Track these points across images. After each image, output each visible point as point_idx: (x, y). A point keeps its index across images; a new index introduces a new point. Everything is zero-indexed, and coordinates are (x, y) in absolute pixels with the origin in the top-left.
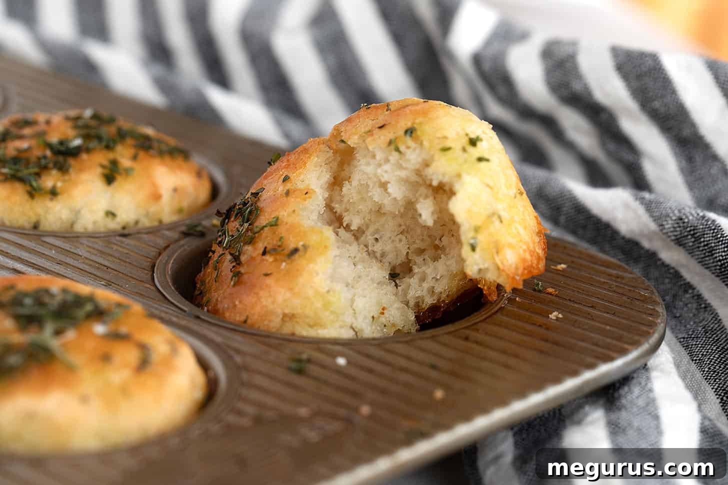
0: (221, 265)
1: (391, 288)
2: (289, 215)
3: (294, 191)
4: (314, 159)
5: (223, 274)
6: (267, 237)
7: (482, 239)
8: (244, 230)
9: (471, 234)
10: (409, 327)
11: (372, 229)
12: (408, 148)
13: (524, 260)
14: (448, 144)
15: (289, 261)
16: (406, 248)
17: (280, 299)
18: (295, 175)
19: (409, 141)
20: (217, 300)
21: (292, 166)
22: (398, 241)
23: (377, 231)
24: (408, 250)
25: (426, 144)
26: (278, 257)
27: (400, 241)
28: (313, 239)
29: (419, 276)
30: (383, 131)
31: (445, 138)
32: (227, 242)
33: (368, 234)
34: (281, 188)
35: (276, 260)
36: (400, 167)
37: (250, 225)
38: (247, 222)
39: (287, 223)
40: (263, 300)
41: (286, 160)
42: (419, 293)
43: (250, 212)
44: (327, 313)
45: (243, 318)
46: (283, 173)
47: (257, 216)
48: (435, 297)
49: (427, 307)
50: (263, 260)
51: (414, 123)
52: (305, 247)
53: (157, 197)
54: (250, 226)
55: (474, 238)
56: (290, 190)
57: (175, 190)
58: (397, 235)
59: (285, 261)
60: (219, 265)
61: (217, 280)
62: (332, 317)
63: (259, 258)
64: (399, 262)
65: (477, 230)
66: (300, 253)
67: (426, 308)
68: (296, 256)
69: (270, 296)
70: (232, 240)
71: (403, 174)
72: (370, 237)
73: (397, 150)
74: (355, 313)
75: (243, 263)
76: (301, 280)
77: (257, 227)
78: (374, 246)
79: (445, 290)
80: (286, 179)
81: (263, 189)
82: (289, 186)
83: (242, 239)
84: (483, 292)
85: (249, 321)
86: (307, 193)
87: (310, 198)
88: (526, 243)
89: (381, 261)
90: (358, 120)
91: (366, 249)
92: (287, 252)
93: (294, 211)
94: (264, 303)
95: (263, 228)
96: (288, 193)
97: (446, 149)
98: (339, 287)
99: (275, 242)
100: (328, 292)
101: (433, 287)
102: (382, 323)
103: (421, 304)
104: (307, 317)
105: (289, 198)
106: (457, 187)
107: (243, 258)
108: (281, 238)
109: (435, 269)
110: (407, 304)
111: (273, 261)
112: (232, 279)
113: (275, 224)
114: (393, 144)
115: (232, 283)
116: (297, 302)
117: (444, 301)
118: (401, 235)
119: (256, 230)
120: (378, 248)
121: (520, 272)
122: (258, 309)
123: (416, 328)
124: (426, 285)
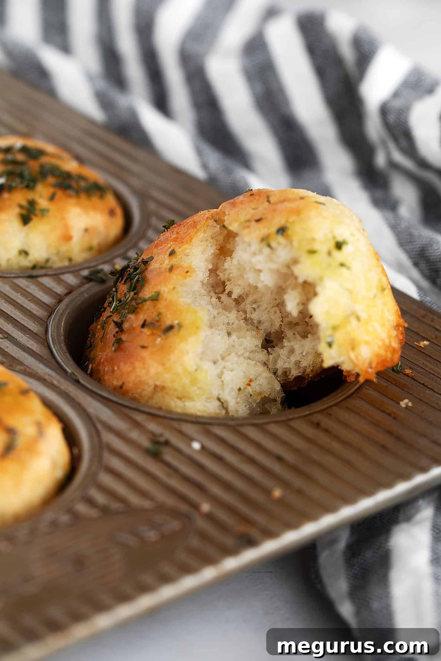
0: (108, 326)
1: (262, 355)
2: (169, 292)
3: (178, 267)
4: (201, 235)
5: (108, 337)
6: (148, 309)
7: (339, 337)
8: (130, 299)
9: (329, 332)
10: (275, 395)
11: (250, 299)
12: (279, 244)
13: (378, 356)
14: (316, 246)
15: (163, 337)
16: (279, 321)
17: (152, 371)
18: (180, 250)
19: (280, 239)
20: (100, 361)
21: (179, 240)
22: (273, 312)
23: (255, 302)
24: (281, 323)
25: (295, 243)
26: (155, 331)
27: (275, 312)
28: (187, 319)
29: (288, 348)
30: (260, 225)
31: (313, 240)
32: (115, 307)
33: (247, 303)
34: (167, 262)
35: (153, 334)
36: (271, 260)
37: (135, 294)
38: (133, 291)
39: (166, 300)
40: (138, 370)
41: (175, 232)
42: (287, 365)
43: (138, 281)
44: (195, 388)
45: (120, 383)
46: (171, 246)
47: (143, 286)
48: (301, 370)
49: (293, 377)
50: (141, 332)
51: (287, 221)
52: (180, 326)
53: (68, 238)
54: (135, 296)
55: (331, 336)
56: (174, 266)
57: (86, 230)
58: (272, 307)
59: (160, 336)
60: (106, 326)
61: (102, 340)
62: (198, 392)
63: (139, 329)
64: (273, 331)
65: (335, 328)
66: (175, 331)
67: (292, 379)
68: (171, 333)
69: (144, 368)
70: (119, 306)
71: (274, 266)
72: (248, 306)
73: (269, 246)
74: (223, 384)
75: (125, 330)
76: (173, 357)
77: (140, 298)
78: (252, 313)
79: (310, 366)
80: (172, 253)
81: (152, 258)
82: (174, 261)
83: (127, 307)
84: (342, 373)
85: (124, 387)
86: (187, 272)
87: (190, 276)
88: (383, 341)
89: (257, 328)
90: (241, 207)
91: (244, 316)
92: (163, 327)
93: (174, 288)
94: (138, 374)
95: (145, 301)
96: (171, 269)
97: (312, 252)
98: (207, 365)
99: (154, 317)
100: (196, 370)
101: (300, 362)
102: (249, 393)
103: (288, 374)
104: (176, 390)
105: (172, 274)
106: (319, 289)
107: (126, 326)
108: (159, 314)
109: (302, 346)
110: (275, 373)
111: (149, 335)
112: (113, 345)
113: (156, 298)
114: (265, 240)
115: (113, 349)
116: (167, 377)
117: (308, 375)
118: (276, 308)
119: (139, 301)
120: (255, 316)
121: (374, 365)
122: (133, 377)
123: (282, 395)
124: (293, 359)
